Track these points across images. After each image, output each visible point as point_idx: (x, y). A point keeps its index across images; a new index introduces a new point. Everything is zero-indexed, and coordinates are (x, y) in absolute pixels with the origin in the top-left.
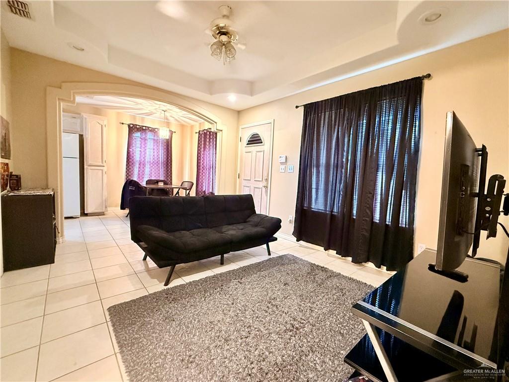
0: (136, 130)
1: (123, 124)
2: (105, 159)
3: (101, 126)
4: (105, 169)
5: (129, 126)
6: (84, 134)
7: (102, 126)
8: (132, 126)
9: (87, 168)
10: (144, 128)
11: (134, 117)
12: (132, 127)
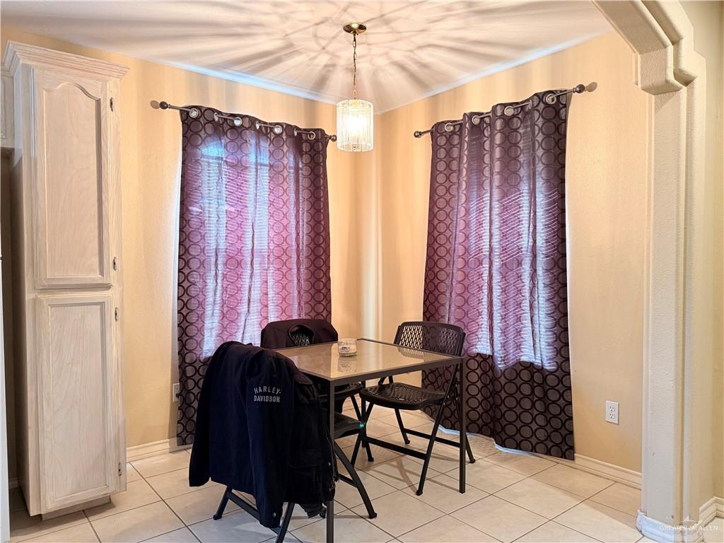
0: (209, 128)
1: (163, 106)
2: (112, 252)
3: (94, 102)
4: (112, 297)
5: (185, 113)
6: (20, 146)
7: (98, 102)
8: (194, 114)
9: (35, 300)
10: (238, 123)
11: (201, 81)
12: (197, 119)
